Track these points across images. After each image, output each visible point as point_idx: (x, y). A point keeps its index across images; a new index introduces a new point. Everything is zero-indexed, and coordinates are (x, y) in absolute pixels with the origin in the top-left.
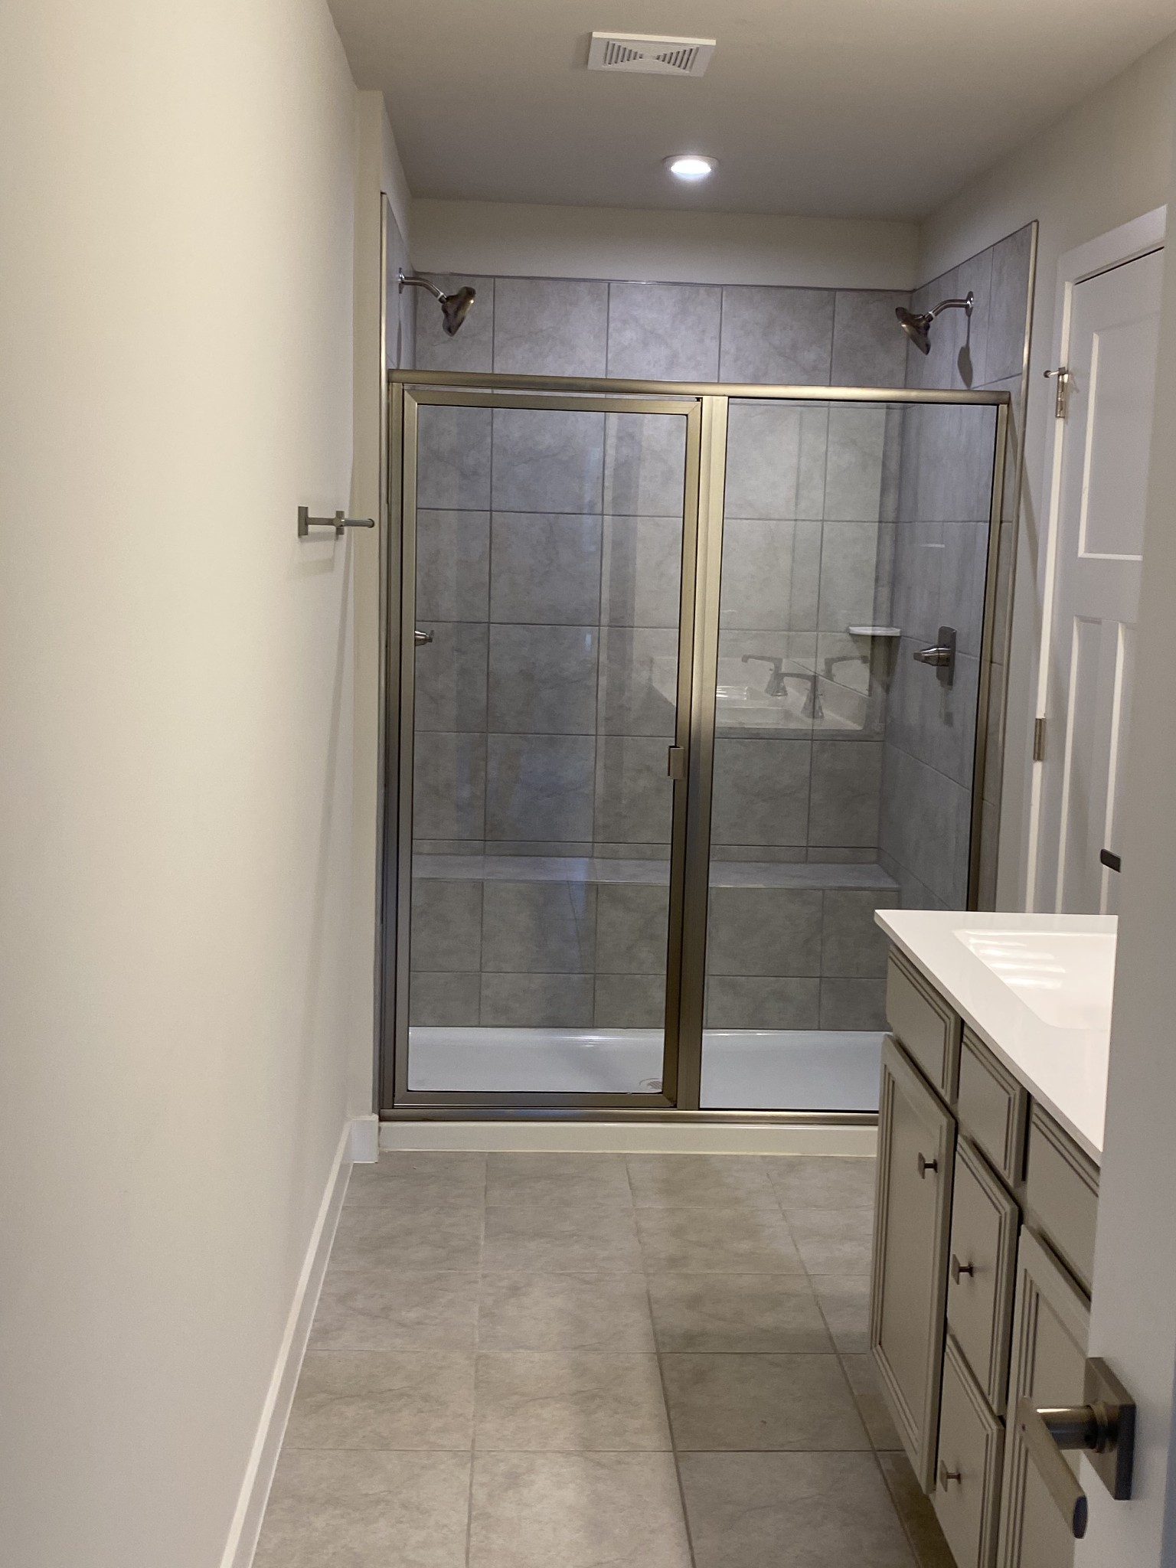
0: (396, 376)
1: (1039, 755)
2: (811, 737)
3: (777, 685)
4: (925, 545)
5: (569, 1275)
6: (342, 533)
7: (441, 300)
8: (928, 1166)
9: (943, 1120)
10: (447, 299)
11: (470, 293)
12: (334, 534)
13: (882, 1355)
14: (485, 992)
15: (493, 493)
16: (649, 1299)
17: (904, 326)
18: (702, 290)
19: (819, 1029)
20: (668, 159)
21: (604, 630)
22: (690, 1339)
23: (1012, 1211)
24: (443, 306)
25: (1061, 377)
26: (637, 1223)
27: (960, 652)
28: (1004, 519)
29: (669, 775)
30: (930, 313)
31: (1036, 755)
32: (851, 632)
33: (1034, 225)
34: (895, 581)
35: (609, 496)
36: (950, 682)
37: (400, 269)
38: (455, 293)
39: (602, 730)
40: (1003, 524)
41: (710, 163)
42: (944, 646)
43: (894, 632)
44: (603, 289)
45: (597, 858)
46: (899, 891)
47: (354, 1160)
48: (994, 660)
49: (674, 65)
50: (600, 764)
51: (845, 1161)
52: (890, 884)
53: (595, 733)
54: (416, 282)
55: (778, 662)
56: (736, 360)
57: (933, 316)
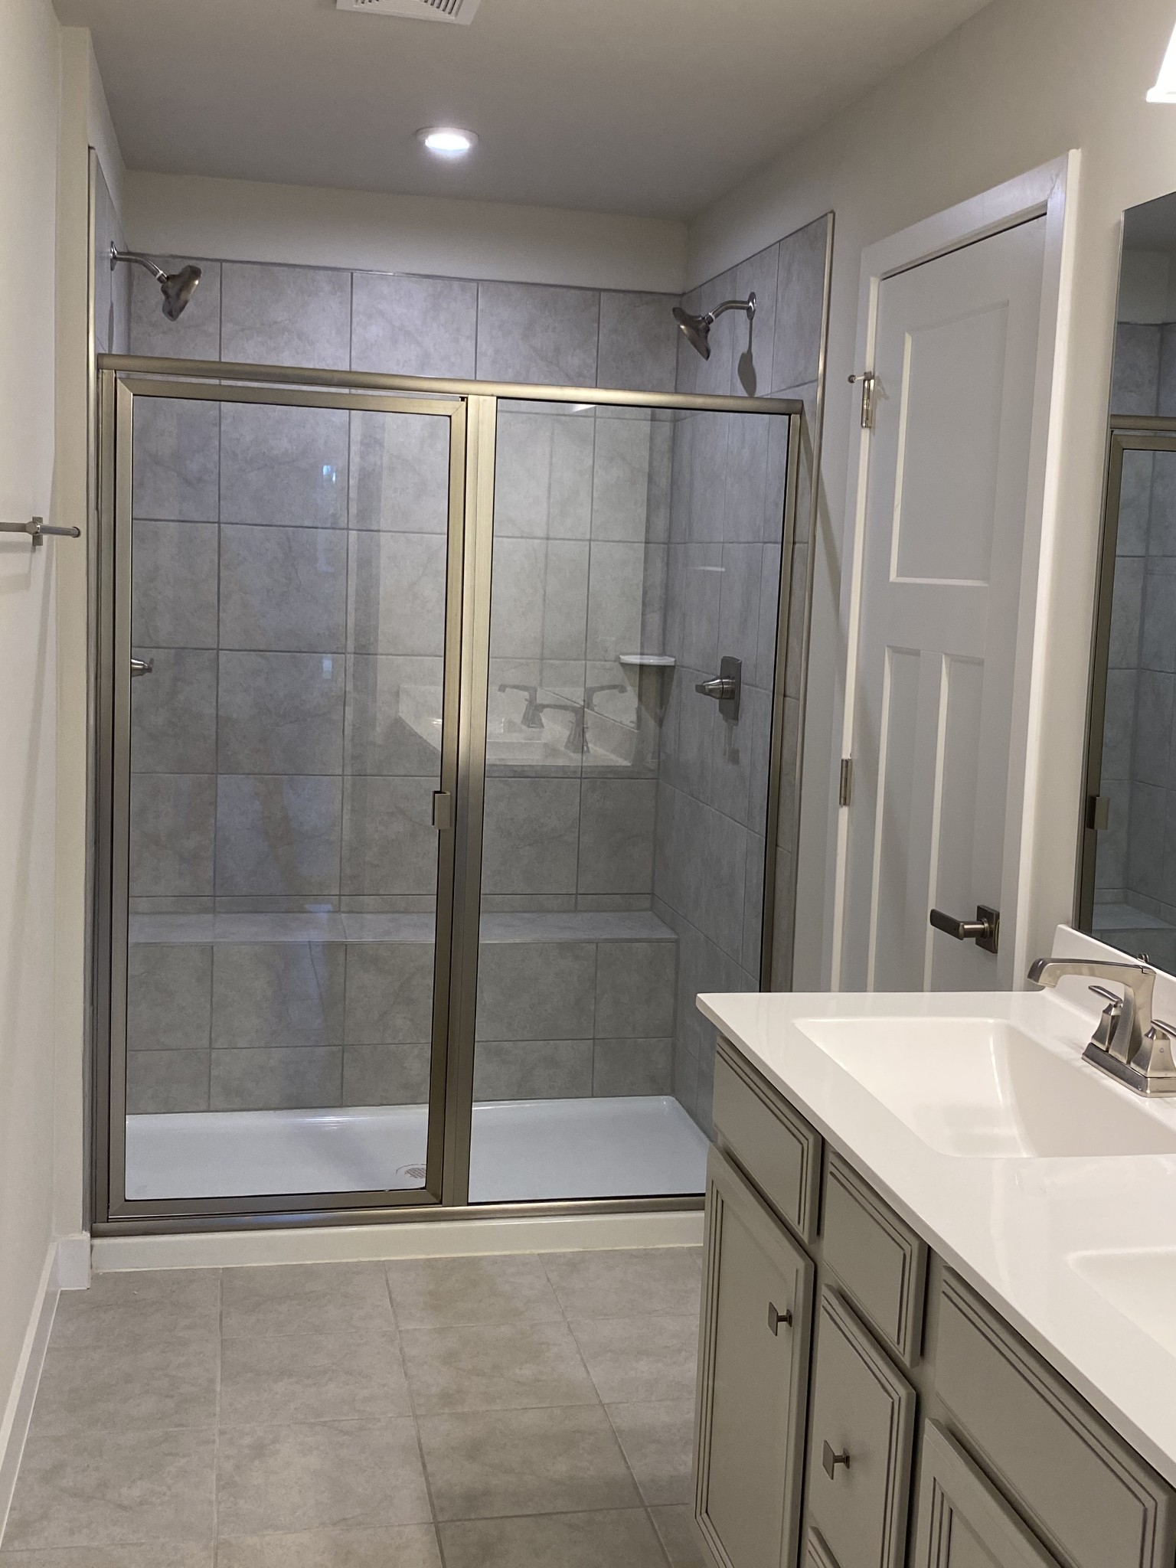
0: (106, 361)
1: (845, 799)
2: (582, 775)
3: (533, 714)
4: (702, 568)
5: (324, 1424)
6: (41, 544)
7: (159, 279)
8: (781, 1319)
9: (796, 1263)
10: (168, 278)
11: (195, 273)
12: (31, 545)
13: (709, 1524)
14: (214, 1073)
15: (221, 502)
16: (421, 1450)
17: (682, 327)
18: (456, 285)
19: (593, 1097)
20: (424, 130)
21: (351, 658)
22: (474, 1500)
23: (909, 1395)
24: (162, 288)
25: (866, 382)
26: (401, 1349)
27: (747, 684)
28: (797, 540)
29: (433, 824)
30: (710, 314)
31: (842, 799)
32: (622, 661)
33: (830, 216)
34: (668, 605)
35: (353, 510)
36: (736, 718)
37: (112, 243)
38: (176, 272)
39: (348, 771)
40: (797, 546)
41: (470, 140)
42: (728, 677)
43: (668, 661)
44: (345, 279)
45: (344, 912)
46: (677, 942)
47: (61, 1287)
48: (788, 693)
49: (444, 10)
50: (347, 807)
51: (631, 1255)
52: (667, 934)
53: (341, 773)
54: (129, 260)
55: (533, 691)
56: (494, 362)
57: (713, 317)
